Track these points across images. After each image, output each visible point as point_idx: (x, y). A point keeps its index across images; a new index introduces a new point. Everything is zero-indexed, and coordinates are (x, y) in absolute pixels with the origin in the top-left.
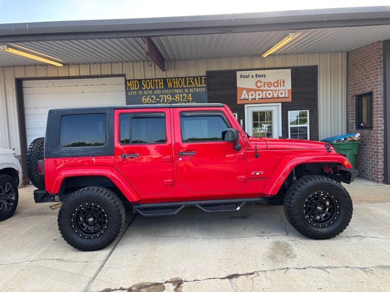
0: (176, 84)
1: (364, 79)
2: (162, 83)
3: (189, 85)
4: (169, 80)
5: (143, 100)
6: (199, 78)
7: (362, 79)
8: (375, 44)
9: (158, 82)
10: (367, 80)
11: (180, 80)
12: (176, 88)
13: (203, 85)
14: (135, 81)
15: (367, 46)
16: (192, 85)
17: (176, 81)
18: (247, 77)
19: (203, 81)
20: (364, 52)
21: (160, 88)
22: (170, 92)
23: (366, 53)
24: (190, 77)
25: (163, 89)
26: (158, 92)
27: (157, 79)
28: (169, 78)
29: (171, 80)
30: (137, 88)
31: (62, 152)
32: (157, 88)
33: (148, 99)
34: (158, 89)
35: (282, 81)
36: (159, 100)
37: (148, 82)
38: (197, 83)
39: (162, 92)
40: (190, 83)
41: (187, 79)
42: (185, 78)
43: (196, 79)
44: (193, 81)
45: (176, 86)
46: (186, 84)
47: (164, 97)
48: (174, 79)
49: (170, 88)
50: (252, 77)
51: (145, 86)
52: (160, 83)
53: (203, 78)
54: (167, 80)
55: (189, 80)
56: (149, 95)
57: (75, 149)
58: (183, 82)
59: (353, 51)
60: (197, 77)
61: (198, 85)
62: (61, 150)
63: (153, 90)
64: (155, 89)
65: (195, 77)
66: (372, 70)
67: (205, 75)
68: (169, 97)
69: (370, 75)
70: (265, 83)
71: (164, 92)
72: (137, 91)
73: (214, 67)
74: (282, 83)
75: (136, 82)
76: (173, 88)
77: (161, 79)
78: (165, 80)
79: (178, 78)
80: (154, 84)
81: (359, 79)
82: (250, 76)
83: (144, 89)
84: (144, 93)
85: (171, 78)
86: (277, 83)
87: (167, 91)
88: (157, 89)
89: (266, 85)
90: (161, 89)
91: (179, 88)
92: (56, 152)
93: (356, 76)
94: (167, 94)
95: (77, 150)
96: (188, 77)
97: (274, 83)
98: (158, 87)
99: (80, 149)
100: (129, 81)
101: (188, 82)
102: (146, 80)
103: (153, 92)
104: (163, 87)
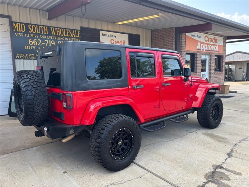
0: (58, 32)
1: (163, 46)
2: (47, 30)
3: (68, 35)
4: (52, 29)
5: (30, 42)
6: (76, 31)
7: (162, 46)
8: (172, 28)
9: (43, 29)
10: (166, 47)
11: (62, 30)
12: (58, 36)
13: (79, 37)
14: (21, 24)
15: (166, 29)
16: (71, 35)
17: (58, 30)
18: (106, 35)
19: (79, 34)
20: (164, 31)
21: (45, 33)
22: (53, 38)
23: (165, 33)
24: (69, 29)
25: (48, 35)
26: (44, 37)
27: (42, 26)
28: (52, 27)
29: (54, 29)
30: (23, 30)
31: (89, 85)
32: (42, 33)
33: (34, 42)
34: (44, 34)
35: (124, 41)
36: (44, 43)
37: (34, 27)
38: (74, 34)
39: (47, 37)
40: (69, 34)
41: (67, 30)
42: (66, 29)
43: (73, 31)
44: (72, 32)
45: (58, 34)
46: (66, 34)
47: (49, 42)
48: (57, 29)
49: (54, 35)
50: (109, 36)
51: (32, 30)
52: (45, 30)
53: (78, 31)
54: (51, 28)
55: (68, 31)
56: (35, 38)
57: (101, 82)
58: (64, 32)
59: (156, 30)
60: (74, 30)
61: (75, 36)
62: (89, 83)
63: (39, 35)
64: (41, 34)
65: (73, 29)
66: (169, 42)
67: (79, 29)
68: (53, 42)
69: (168, 44)
70: (115, 41)
71: (49, 37)
72: (24, 33)
73: (85, 25)
74: (124, 43)
75: (23, 25)
76: (56, 35)
77: (46, 26)
78: (49, 28)
79: (60, 28)
80: (40, 29)
81: (159, 46)
82: (108, 35)
83: (31, 32)
84: (30, 36)
85: (54, 27)
86: (122, 42)
87: (51, 37)
88: (42, 35)
89: (116, 42)
90: (46, 35)
91: (61, 36)
92: (84, 85)
93: (158, 44)
94: (51, 40)
95: (103, 83)
96: (68, 29)
97: (121, 42)
98: (44, 32)
99: (105, 82)
100: (16, 23)
101: (68, 32)
102: (32, 25)
103: (39, 36)
104: (47, 34)
